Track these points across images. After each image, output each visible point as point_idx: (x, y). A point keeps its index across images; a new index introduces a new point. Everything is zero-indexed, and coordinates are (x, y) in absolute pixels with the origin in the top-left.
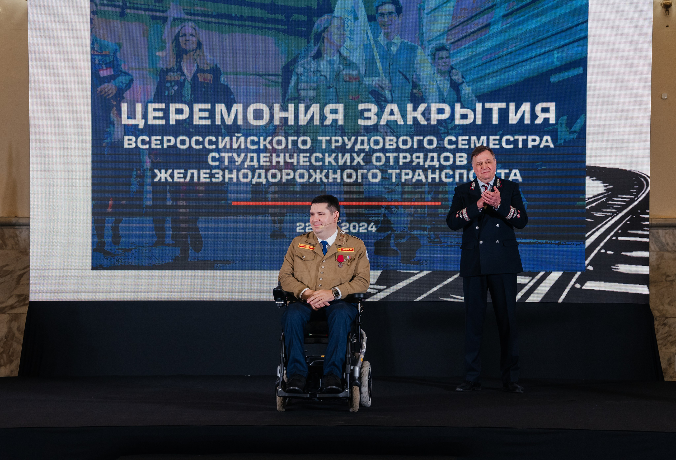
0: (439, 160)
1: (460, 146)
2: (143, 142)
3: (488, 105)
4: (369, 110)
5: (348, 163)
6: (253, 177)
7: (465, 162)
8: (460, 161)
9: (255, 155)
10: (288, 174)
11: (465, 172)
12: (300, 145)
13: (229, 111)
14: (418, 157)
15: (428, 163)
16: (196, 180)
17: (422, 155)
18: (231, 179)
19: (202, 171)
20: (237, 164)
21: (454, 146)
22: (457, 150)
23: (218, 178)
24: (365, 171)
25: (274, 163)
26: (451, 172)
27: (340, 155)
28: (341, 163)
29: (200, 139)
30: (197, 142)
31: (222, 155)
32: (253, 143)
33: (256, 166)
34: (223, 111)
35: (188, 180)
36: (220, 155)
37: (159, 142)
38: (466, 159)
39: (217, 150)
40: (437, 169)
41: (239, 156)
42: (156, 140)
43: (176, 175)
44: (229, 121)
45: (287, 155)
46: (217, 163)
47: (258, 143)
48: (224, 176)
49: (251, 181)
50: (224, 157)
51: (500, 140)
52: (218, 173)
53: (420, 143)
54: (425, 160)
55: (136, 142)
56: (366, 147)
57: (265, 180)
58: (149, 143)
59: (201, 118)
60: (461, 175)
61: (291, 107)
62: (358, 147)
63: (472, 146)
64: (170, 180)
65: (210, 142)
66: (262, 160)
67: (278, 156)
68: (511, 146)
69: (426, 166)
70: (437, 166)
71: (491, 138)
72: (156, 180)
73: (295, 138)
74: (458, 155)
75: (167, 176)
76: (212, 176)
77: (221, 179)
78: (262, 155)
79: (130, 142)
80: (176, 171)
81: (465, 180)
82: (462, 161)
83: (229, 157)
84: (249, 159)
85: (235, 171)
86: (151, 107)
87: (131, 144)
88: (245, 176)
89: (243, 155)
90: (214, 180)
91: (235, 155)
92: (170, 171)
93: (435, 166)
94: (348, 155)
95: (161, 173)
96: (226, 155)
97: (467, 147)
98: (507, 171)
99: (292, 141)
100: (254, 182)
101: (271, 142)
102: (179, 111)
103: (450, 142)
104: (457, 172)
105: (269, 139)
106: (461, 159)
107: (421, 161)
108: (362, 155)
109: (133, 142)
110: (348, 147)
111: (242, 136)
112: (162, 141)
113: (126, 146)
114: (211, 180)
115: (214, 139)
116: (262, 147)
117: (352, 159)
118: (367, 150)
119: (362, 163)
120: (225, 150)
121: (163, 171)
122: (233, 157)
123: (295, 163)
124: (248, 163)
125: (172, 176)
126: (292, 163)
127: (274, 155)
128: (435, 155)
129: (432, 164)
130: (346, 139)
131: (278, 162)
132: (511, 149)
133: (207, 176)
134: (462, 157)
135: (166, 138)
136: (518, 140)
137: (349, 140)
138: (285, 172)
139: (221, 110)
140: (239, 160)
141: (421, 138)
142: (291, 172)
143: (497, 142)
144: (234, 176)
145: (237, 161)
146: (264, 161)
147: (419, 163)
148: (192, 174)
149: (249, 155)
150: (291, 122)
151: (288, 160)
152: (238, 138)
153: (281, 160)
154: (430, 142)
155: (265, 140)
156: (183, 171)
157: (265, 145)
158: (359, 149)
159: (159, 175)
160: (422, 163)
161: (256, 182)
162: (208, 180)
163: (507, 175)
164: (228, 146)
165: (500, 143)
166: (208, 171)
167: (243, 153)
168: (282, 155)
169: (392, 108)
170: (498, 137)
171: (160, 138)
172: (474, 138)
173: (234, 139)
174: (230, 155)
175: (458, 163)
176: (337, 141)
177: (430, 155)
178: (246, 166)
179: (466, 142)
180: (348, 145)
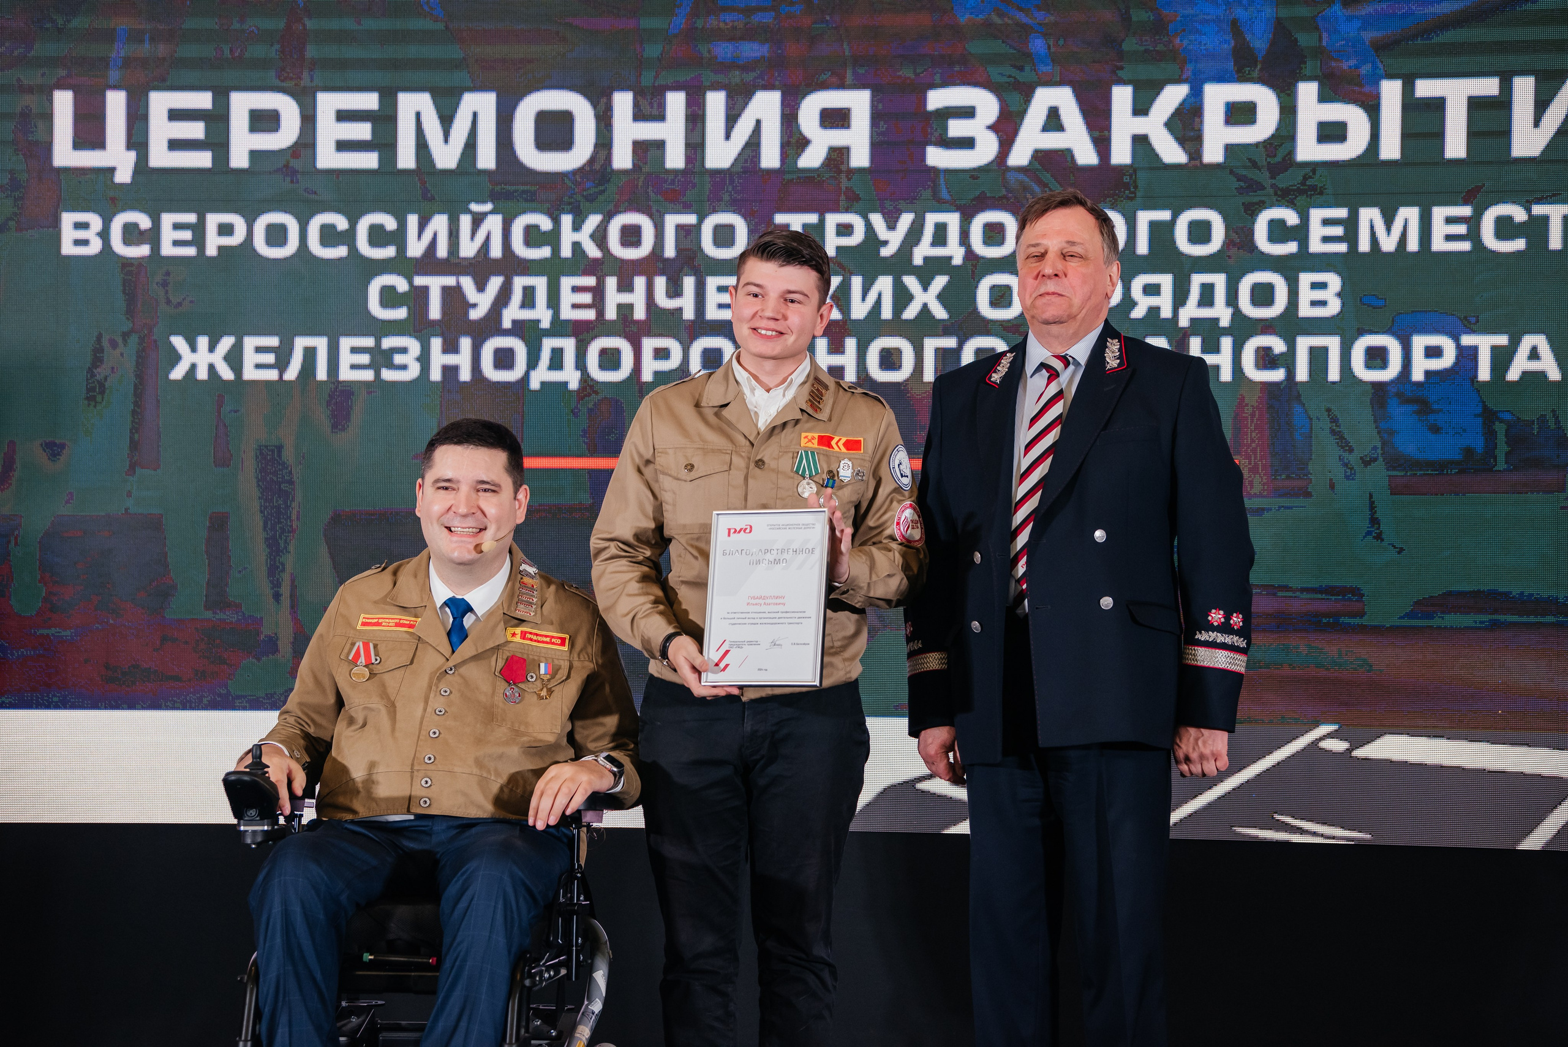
0: (1232, 299)
1: (1316, 246)
2: (131, 234)
3: (1425, 88)
4: (968, 113)
5: (887, 313)
6: (533, 362)
7: (1334, 307)
8: (1314, 303)
9: (540, 283)
10: (662, 354)
11: (1333, 343)
12: (708, 247)
13: (447, 120)
14: (1152, 290)
15: (1190, 311)
16: (322, 374)
17: (1166, 281)
18: (450, 371)
19: (346, 343)
20: (475, 315)
21: (1291, 247)
22: (1306, 261)
23: (404, 367)
24: (951, 342)
25: (611, 314)
26: (1278, 345)
27: (857, 282)
28: (859, 310)
29: (341, 223)
30: (329, 236)
31: (419, 281)
32: (533, 236)
33: (545, 324)
34: (423, 119)
35: (292, 373)
36: (411, 283)
37: (187, 235)
38: (1339, 295)
39: (402, 265)
40: (1226, 332)
41: (481, 287)
42: (177, 226)
43: (250, 358)
44: (446, 157)
45: (660, 282)
46: (401, 313)
47: (553, 238)
48: (424, 359)
49: (526, 378)
50: (425, 290)
51: (1474, 223)
52: (404, 350)
53: (1161, 233)
54: (1180, 298)
55: (104, 235)
56: (955, 252)
57: (578, 374)
58: (153, 236)
59: (343, 146)
60: (1318, 356)
61: (676, 102)
62: (922, 252)
63: (1364, 246)
64: (226, 374)
65: (378, 236)
66: (567, 298)
67: (625, 286)
68: (1519, 244)
69: (1184, 322)
70: (1225, 322)
71: (1439, 213)
72: (178, 373)
73: (691, 219)
74: (1306, 279)
75: (218, 358)
76: (382, 358)
77: (413, 371)
78: (567, 283)
79: (81, 234)
80: (250, 343)
81: (1334, 375)
82: (1323, 303)
83: (445, 290)
84: (517, 296)
85: (466, 343)
86: (160, 102)
87: (85, 242)
88: (504, 359)
89: (495, 283)
90: (388, 375)
91: (467, 284)
92: (226, 343)
93: (1216, 320)
94: (884, 284)
95: (194, 349)
96: (435, 284)
97: (1342, 248)
98: (1502, 340)
99: (679, 228)
100: (535, 384)
101: (600, 237)
102: (265, 121)
103: (1278, 232)
104: (1304, 344)
105: (593, 221)
106: (1319, 295)
107: (1164, 303)
108: (940, 282)
109: (91, 234)
110: (885, 252)
111: (492, 212)
112: (199, 230)
113: (68, 248)
114: (378, 374)
115: (390, 223)
116: (566, 252)
117: (902, 297)
118: (958, 261)
119: (939, 312)
120: (429, 263)
121: (203, 342)
122: (458, 288)
123: (689, 314)
124: (512, 313)
125: (234, 359)
126: (680, 310)
127: (611, 282)
128: (1219, 280)
129: (1206, 313)
130: (877, 219)
131: (625, 310)
132: (1518, 254)
133: (365, 359)
134: (1323, 286)
135: (213, 220)
136: (1545, 219)
137: (892, 226)
138: (649, 344)
139: (418, 115)
140: (481, 303)
141: (1165, 215)
142: (674, 346)
143: (1461, 229)
144: (463, 359)
145: (475, 306)
146: (575, 306)
147: (1154, 311)
148: (310, 354)
149: (519, 282)
150: (675, 158)
151: (662, 300)
152: (478, 220)
153: (637, 299)
154: (1200, 232)
155: (577, 227)
156: (273, 341)
157: (576, 246)
158: (926, 259)
159: (187, 357)
160: (1166, 313)
161: (543, 384)
162: (368, 375)
163: (1502, 358)
164: (442, 251)
165: (1474, 235)
166: (369, 342)
167: (497, 274)
168: (640, 282)
169: (1053, 104)
170: (1466, 211)
171: (191, 218)
172: (1369, 216)
173: (465, 221)
174: (450, 281)
175: (1305, 311)
176: (845, 230)
177: (1197, 280)
178: (507, 324)
179: (1338, 231)
180: (885, 243)
